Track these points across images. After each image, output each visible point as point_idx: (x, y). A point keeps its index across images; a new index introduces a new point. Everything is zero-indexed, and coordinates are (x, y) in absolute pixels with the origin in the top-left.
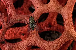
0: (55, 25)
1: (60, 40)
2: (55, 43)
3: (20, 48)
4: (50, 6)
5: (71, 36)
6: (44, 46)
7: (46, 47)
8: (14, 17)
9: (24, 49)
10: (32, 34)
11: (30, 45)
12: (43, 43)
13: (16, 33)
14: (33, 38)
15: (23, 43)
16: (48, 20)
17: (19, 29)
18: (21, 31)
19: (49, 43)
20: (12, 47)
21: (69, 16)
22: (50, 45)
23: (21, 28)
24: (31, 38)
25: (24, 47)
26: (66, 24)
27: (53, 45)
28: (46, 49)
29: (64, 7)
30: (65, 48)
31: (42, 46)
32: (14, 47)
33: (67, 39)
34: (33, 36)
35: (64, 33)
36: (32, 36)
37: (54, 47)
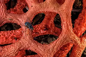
0: (52, 27)
1: (57, 43)
2: (51, 46)
3: (11, 51)
4: (46, 4)
5: (69, 38)
6: (39, 50)
7: (41, 51)
8: (4, 15)
9: (15, 53)
10: (25, 36)
11: (22, 48)
12: (37, 46)
13: (8, 37)
14: (26, 40)
15: (14, 46)
16: (45, 22)
17: (11, 33)
18: (14, 34)
19: (45, 46)
20: (1, 51)
21: (68, 16)
22: (45, 48)
23: (13, 31)
24: (23, 40)
25: (16, 51)
26: (63, 25)
27: (49, 48)
28: (40, 53)
29: (61, 6)
30: (64, 54)
31: (36, 50)
32: (4, 50)
33: (64, 42)
34: (26, 38)
35: (61, 35)
36: (24, 38)
37: (50, 51)
